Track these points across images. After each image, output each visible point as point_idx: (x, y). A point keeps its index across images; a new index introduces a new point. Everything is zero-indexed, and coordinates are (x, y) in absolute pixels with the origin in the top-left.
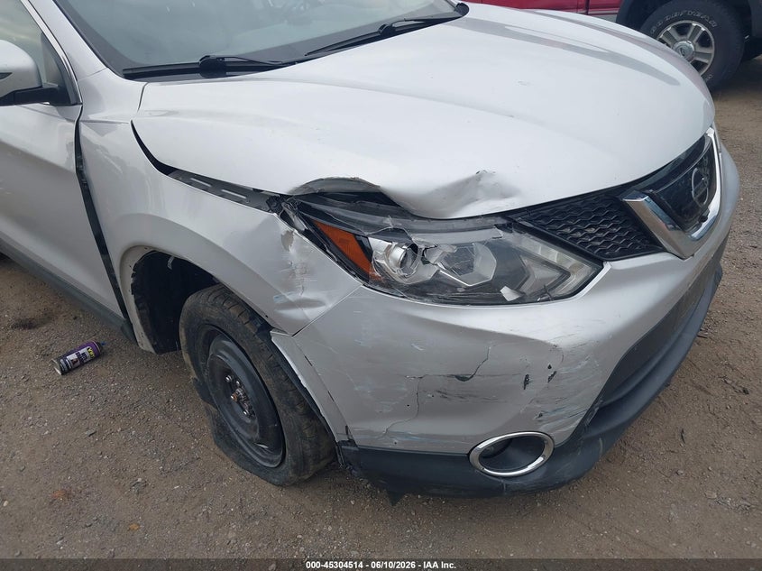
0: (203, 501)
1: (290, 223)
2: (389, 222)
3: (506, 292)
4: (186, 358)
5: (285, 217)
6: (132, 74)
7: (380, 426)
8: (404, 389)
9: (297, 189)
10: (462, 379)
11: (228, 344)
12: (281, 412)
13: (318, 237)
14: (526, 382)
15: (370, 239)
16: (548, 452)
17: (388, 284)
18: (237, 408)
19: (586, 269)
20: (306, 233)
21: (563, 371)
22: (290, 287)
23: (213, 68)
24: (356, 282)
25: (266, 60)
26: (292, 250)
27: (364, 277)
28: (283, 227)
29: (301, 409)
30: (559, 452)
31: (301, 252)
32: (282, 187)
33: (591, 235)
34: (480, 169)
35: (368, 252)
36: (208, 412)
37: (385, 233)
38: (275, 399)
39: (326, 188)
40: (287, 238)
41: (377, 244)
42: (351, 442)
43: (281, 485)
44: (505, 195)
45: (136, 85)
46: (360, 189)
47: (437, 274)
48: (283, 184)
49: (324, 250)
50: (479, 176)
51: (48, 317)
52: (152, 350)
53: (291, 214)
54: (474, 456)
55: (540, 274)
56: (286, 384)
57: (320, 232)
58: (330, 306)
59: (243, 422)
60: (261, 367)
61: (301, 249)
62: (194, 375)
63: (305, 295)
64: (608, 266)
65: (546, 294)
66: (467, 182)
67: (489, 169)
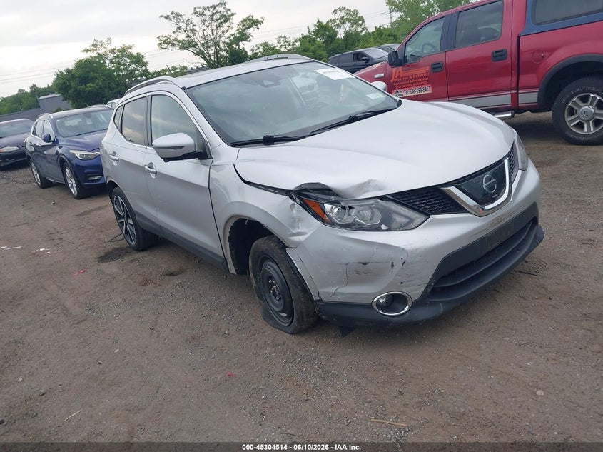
0: (255, 340)
1: (294, 200)
2: (333, 198)
3: (383, 227)
4: (251, 275)
5: (292, 198)
6: (234, 145)
7: (332, 290)
8: (340, 270)
9: (296, 188)
10: (365, 264)
11: (270, 263)
12: (291, 289)
13: (305, 206)
14: (393, 266)
15: (325, 205)
16: (410, 303)
17: (332, 223)
18: (273, 298)
19: (421, 218)
20: (301, 204)
21: (409, 261)
22: (293, 227)
23: (269, 141)
24: (319, 223)
25: (292, 136)
26: (294, 211)
27: (322, 220)
28: (291, 202)
29: (300, 288)
30: (416, 305)
31: (298, 212)
32: (291, 187)
33: (424, 203)
34: (370, 178)
35: (323, 210)
36: (261, 304)
37: (330, 202)
38: (289, 283)
39: (308, 187)
40: (292, 206)
41: (328, 207)
42: (321, 300)
43: (292, 334)
44: (380, 190)
45: (236, 150)
46: (321, 187)
47: (354, 220)
48: (291, 186)
49: (306, 210)
50: (369, 182)
51: (181, 271)
52: (235, 273)
53: (294, 196)
54: (374, 304)
55: (399, 220)
56: (293, 276)
57: (305, 203)
58: (309, 234)
59: (276, 304)
60: (283, 269)
61: (298, 210)
62: (254, 285)
63: (299, 231)
64: (432, 216)
65: (403, 227)
66: (364, 183)
67: (373, 179)
